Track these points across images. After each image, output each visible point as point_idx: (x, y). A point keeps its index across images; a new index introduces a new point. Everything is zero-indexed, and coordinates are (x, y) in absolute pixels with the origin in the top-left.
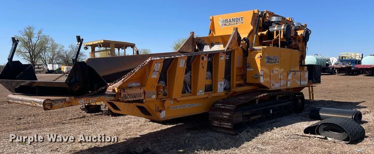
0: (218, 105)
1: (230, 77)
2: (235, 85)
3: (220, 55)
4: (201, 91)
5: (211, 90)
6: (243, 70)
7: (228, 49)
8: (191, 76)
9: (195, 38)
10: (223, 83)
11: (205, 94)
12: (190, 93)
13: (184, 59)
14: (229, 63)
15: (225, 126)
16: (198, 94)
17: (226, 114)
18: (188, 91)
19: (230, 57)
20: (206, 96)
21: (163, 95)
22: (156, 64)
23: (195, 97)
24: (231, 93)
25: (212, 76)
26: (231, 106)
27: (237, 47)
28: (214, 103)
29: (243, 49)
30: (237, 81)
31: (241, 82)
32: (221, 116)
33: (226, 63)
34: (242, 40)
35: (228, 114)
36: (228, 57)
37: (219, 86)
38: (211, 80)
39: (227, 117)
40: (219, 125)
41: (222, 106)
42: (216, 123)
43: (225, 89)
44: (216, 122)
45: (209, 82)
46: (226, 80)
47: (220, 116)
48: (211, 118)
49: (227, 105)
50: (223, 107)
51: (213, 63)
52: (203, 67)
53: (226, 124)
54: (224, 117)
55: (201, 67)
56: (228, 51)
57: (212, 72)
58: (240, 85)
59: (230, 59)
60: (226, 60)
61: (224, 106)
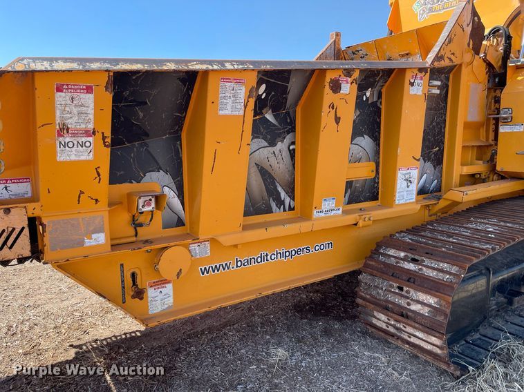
0: (392, 252)
1: (441, 152)
2: (456, 178)
3: (408, 76)
4: (328, 205)
5: (375, 197)
6: (483, 132)
7: (439, 58)
8: (292, 154)
9: (343, 48)
10: (415, 173)
11: (345, 212)
12: (291, 209)
13: (237, 81)
14: (438, 108)
15: (413, 340)
16: (315, 214)
17: (422, 297)
18: (280, 203)
19: (444, 88)
20: (351, 219)
21: (166, 226)
22: (61, 98)
23: (304, 226)
24: (442, 204)
25: (377, 153)
26: (445, 266)
27: (468, 57)
28: (379, 245)
29: (489, 65)
30: (463, 165)
31: (479, 168)
32: (403, 302)
33: (429, 109)
34: (488, 38)
35: (432, 300)
36: (439, 87)
37: (400, 184)
38: (373, 165)
39: (425, 311)
40: (391, 330)
41: (405, 259)
42: (381, 320)
43: (421, 192)
44: (383, 317)
45: (364, 171)
46: (428, 164)
47: (397, 300)
48: (364, 299)
49: (427, 262)
50: (411, 266)
51: (383, 107)
52: (337, 120)
53: (417, 334)
54: (414, 307)
55: (327, 118)
56: (437, 64)
57: (376, 139)
58: (473, 179)
59: (443, 97)
60: (430, 98)
61: (414, 261)
